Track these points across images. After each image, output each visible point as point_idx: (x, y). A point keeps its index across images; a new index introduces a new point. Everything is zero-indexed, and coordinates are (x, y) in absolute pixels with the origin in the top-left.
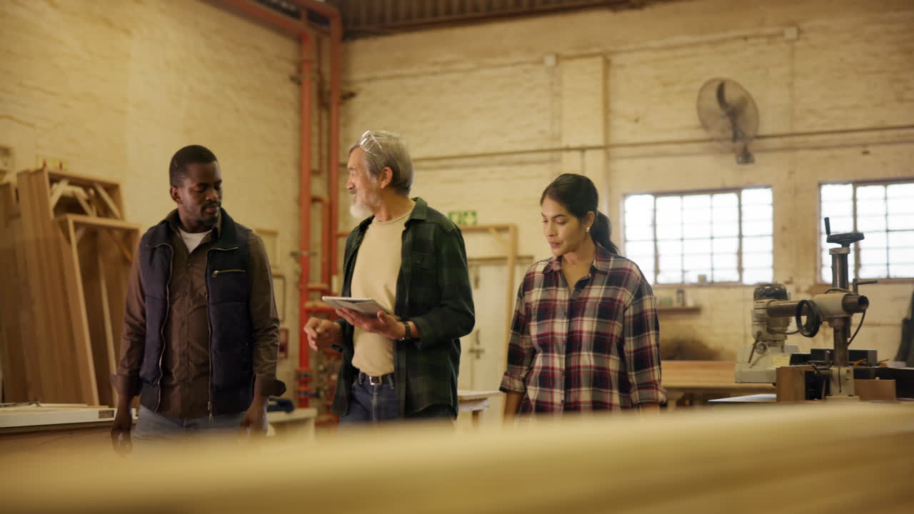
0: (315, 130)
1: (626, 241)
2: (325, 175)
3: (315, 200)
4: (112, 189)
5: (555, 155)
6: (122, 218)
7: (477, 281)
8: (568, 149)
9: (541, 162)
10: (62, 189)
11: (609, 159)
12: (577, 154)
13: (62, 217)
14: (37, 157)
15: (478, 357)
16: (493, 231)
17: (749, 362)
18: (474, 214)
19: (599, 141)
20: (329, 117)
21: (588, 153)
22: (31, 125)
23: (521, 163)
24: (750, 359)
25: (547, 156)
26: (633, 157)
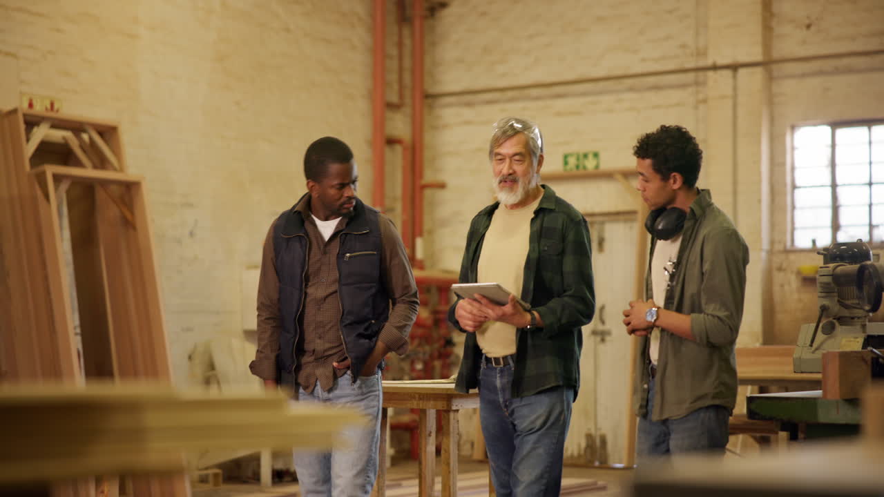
0: (394, 51)
1: (794, 187)
2: (407, 110)
3: (391, 142)
4: (108, 132)
5: (701, 74)
6: (121, 170)
7: (601, 242)
8: (715, 68)
9: (683, 86)
10: (42, 133)
11: (770, 78)
12: (728, 74)
13: (40, 169)
14: (22, 94)
15: (603, 340)
16: (619, 177)
17: (811, 345)
18: (596, 155)
19: (756, 54)
20: (413, 35)
21: (742, 72)
22: (14, 56)
23: (657, 88)
24: (812, 341)
25: (690, 77)
26: (804, 75)
